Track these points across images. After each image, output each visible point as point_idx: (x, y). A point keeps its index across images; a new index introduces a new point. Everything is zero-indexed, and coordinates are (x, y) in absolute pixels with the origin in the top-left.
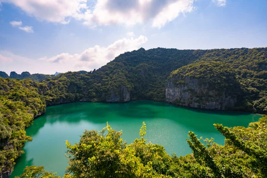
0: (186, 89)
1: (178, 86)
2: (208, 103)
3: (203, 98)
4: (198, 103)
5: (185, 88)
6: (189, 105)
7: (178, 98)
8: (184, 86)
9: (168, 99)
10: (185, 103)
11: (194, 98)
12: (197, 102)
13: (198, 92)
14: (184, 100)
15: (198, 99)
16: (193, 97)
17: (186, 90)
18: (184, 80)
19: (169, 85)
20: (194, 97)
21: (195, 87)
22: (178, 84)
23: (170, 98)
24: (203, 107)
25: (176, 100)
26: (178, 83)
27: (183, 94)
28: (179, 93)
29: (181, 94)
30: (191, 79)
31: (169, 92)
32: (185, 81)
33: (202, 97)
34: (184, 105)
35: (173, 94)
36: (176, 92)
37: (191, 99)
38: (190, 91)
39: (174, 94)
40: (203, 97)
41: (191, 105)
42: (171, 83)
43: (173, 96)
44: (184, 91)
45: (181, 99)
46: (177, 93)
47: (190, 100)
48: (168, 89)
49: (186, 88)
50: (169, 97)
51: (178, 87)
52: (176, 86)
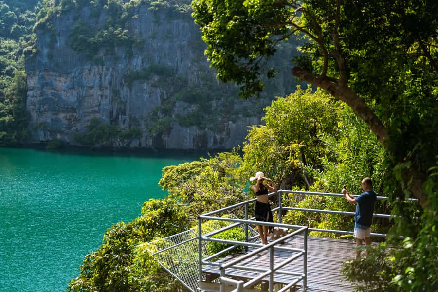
0: (139, 68)
1: (96, 57)
2: (234, 125)
3: (214, 103)
4: (194, 127)
5: (134, 62)
6: (158, 139)
7: (105, 118)
8: (130, 56)
9: (44, 126)
10: (138, 135)
11: (180, 108)
12: (192, 124)
13: (192, 79)
14: (134, 120)
15: (194, 108)
16: (174, 104)
17: (138, 73)
18: (127, 25)
19: (50, 56)
20: (177, 104)
21: (179, 57)
22: (96, 48)
23: (56, 121)
24: (215, 142)
25: (91, 128)
26: (96, 38)
27: (124, 91)
28: (108, 92)
29: (116, 93)
30: (157, 22)
31: (49, 92)
32: (130, 29)
33: (209, 98)
34: (135, 144)
35: (71, 98)
36: (92, 87)
37: (167, 112)
38: (156, 78)
39: (81, 100)
40: (212, 100)
41: (165, 138)
42: (60, 43)
43: (74, 110)
44: (131, 79)
45: (115, 121)
46: (96, 92)
47: (162, 118)
48: (43, 78)
49: (137, 63)
50: (48, 118)
51: (100, 62)
52: (90, 58)
